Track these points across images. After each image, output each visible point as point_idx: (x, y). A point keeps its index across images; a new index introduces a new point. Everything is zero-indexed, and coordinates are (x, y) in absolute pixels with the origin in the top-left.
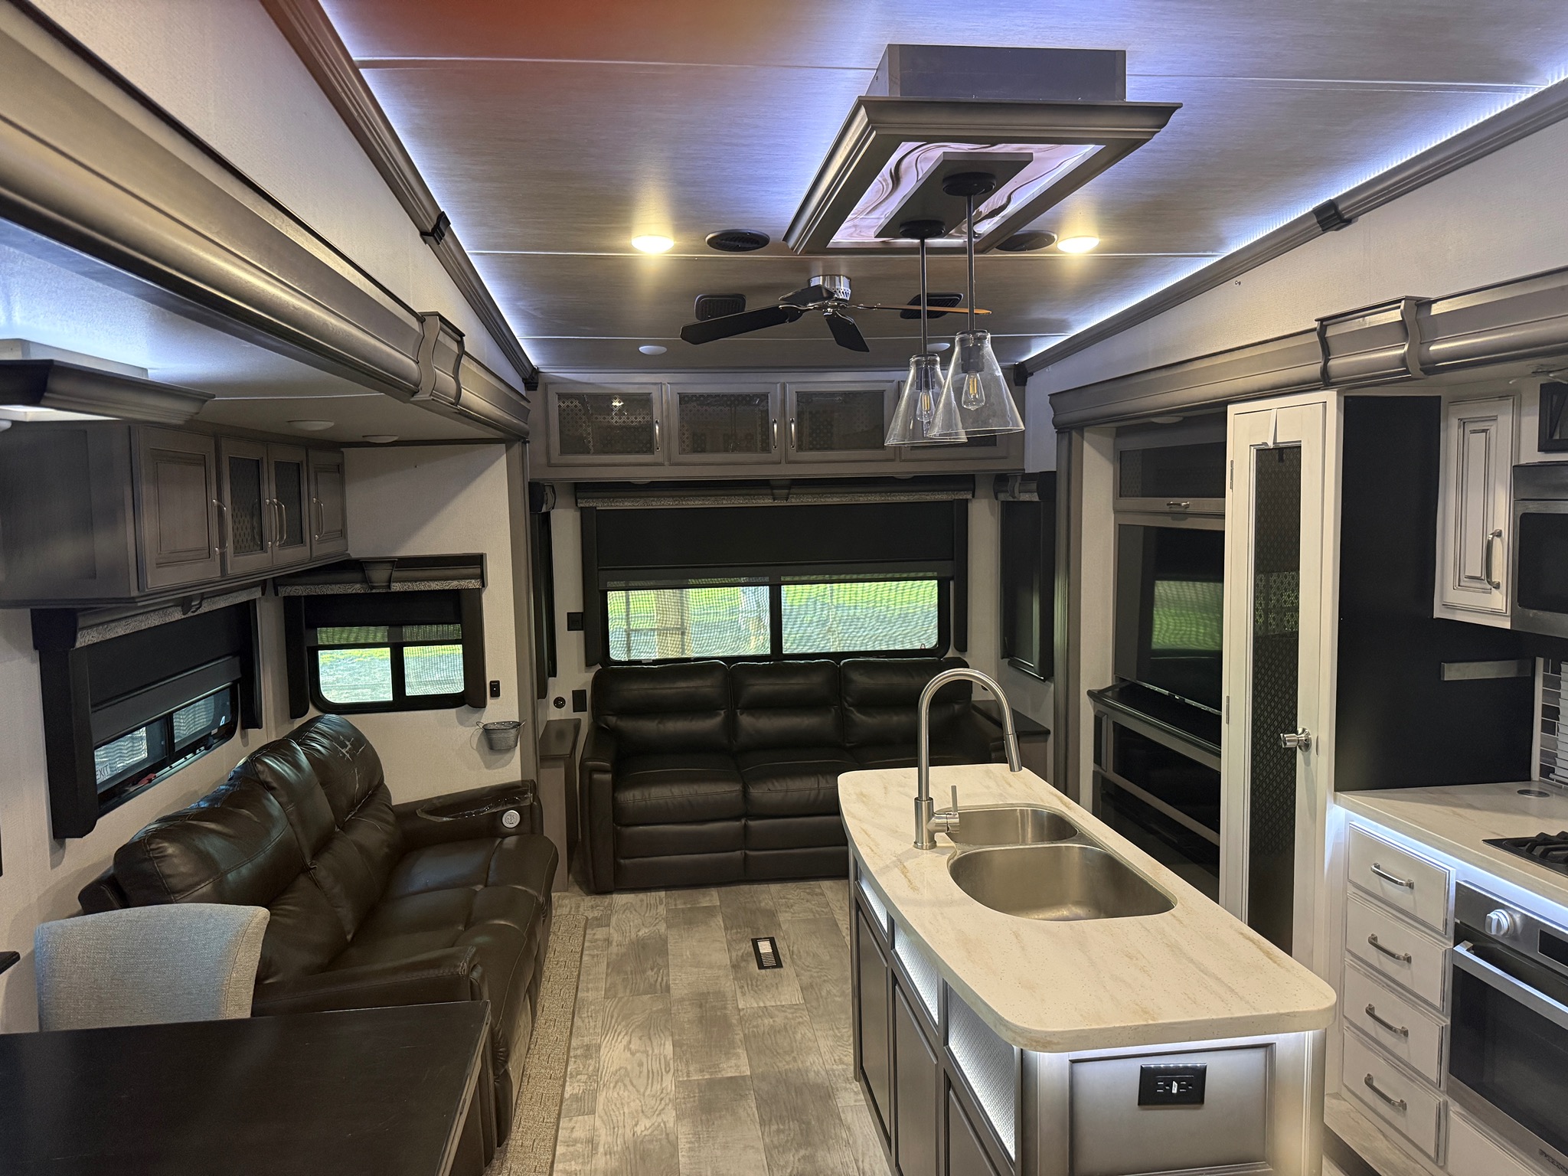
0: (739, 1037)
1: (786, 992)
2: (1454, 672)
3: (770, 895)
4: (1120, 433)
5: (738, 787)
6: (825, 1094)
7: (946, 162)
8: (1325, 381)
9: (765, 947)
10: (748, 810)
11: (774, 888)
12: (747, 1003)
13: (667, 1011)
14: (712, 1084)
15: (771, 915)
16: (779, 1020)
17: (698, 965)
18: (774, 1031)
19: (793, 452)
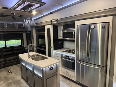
0: (10, 79)
1: (13, 74)
2: (59, 42)
3: (9, 68)
4: (36, 28)
5: (4, 59)
6: (19, 81)
7: (29, 4)
8: (52, 24)
9: (10, 72)
10: (6, 61)
11: (9, 67)
12: (10, 76)
13: (2, 79)
14: (8, 83)
15: (9, 69)
16: (13, 77)
17: (3, 75)
18: (13, 78)
19: (7, 29)
